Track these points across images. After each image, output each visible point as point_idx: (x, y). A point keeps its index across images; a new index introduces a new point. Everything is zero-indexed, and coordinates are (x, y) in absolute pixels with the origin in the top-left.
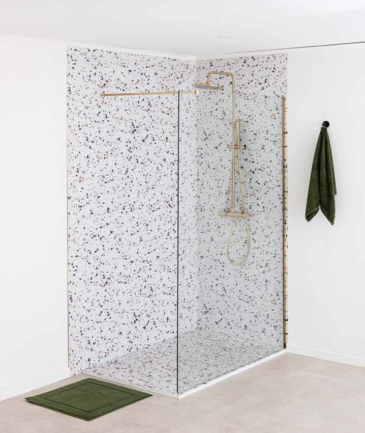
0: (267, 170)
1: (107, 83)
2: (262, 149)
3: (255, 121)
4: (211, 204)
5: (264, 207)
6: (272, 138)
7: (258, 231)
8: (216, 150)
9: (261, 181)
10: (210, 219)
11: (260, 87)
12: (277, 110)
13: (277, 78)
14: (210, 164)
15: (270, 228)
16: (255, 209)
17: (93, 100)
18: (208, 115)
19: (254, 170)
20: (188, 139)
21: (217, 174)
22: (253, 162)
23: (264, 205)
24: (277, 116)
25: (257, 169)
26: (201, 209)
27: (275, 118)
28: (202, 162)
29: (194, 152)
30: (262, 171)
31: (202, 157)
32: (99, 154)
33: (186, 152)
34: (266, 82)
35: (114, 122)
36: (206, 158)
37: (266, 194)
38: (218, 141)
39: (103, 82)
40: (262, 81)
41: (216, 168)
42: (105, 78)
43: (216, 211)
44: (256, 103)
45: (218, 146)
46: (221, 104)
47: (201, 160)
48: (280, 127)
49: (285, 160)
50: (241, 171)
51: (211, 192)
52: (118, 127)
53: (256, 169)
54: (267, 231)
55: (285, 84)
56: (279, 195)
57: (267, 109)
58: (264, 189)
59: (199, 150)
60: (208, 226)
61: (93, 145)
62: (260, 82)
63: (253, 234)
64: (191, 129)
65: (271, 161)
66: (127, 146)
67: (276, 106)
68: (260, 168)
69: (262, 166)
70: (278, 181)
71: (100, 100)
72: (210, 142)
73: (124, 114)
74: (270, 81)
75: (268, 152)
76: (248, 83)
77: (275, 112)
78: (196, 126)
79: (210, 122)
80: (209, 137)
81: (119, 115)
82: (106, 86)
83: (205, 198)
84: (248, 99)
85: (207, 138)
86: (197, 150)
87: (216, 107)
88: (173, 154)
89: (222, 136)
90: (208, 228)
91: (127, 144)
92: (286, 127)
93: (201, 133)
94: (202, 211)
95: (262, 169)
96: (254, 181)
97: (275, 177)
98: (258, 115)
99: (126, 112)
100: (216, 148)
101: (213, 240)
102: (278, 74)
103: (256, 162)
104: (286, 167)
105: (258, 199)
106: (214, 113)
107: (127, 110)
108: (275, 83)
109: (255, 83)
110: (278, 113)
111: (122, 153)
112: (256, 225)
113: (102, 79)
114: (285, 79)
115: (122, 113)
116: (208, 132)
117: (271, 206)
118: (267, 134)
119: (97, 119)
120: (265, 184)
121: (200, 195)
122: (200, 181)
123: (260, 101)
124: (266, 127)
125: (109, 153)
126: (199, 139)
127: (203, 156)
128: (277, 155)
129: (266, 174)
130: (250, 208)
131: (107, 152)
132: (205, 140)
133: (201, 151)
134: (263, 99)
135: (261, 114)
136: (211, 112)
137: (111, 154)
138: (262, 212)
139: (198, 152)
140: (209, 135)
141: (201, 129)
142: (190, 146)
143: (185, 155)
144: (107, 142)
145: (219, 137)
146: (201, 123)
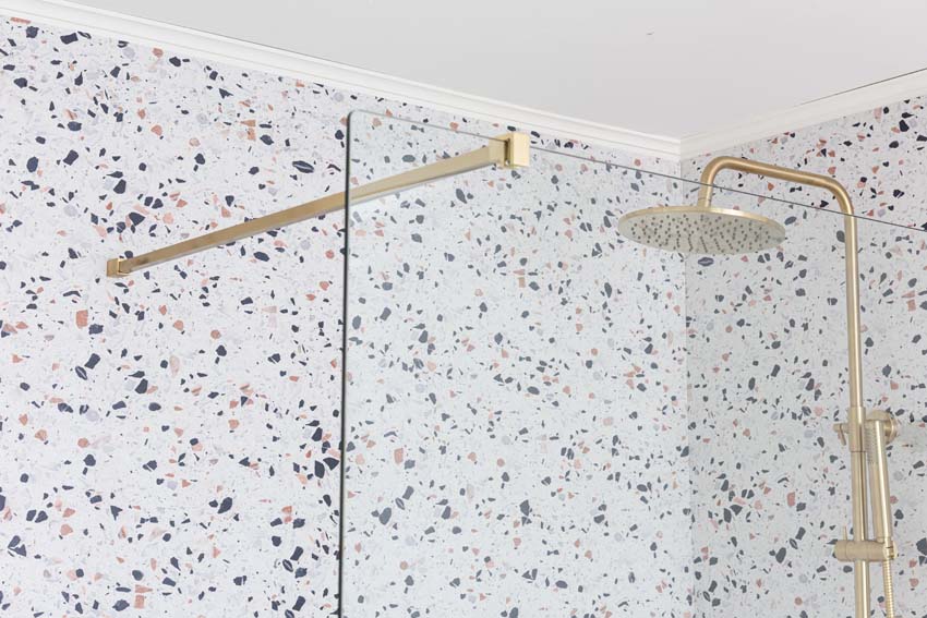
20: (640, 514)
33: (632, 578)
38: (789, 522)
64: (659, 469)
72: (752, 528)
78: (686, 452)
79: (747, 433)
86: (693, 568)
88: (561, 584)
89: (804, 498)
127: (718, 594)
133: (710, 573)
139: (698, 575)
140: (744, 493)
141: (709, 468)
142: (654, 547)
143: (627, 591)
144: (143, 521)
145: (791, 503)
146: (706, 441)
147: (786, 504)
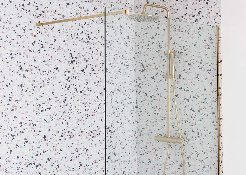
0: (201, 97)
1: (43, 14)
2: (197, 77)
3: (189, 51)
4: (148, 129)
5: (198, 133)
6: (205, 67)
7: (192, 156)
8: (153, 80)
9: (196, 109)
10: (148, 143)
11: (194, 19)
12: (211, 40)
13: (210, 9)
14: (148, 93)
15: (204, 153)
16: (190, 134)
17: (27, 29)
18: (145, 48)
19: (189, 98)
21: (154, 101)
22: (188, 90)
23: (198, 131)
24: (211, 45)
25: (192, 97)
26: (140, 133)
27: (209, 48)
28: (140, 91)
29: (133, 82)
30: (197, 99)
31: (140, 87)
32: (34, 83)
33: (125, 82)
34: (199, 14)
35: (51, 52)
36: (144, 87)
37: (200, 120)
38: (155, 72)
39: (39, 12)
40: (196, 13)
41: (153, 97)
42: (41, 8)
43: (153, 136)
44: (190, 34)
45: (155, 77)
46: (157, 38)
47: (140, 89)
48: (214, 56)
49: (220, 88)
50: (176, 99)
51: (148, 118)
52: (55, 56)
53: (190, 97)
54: (202, 157)
55: (219, 14)
56: (214, 122)
57: (200, 40)
58: (199, 116)
59: (138, 80)
60: (146, 148)
61: (27, 74)
62: (193, 15)
63: (188, 158)
64: (130, 62)
65: (205, 89)
66: (65, 75)
67: (210, 36)
68: (194, 96)
69: (196, 95)
70: (212, 108)
71: (35, 30)
72: (148, 73)
73: (62, 45)
74: (203, 13)
75: (202, 81)
76: (182, 16)
77: (208, 42)
79: (147, 55)
80: (147, 68)
81: (56, 45)
82: (41, 16)
83: (142, 123)
84: (182, 31)
85: (145, 69)
86: (136, 81)
87: (153, 40)
89: (158, 67)
90: (146, 151)
91: (65, 73)
92: (220, 55)
93: (139, 65)
94: (140, 135)
95: (196, 97)
96: (188, 108)
97: (209, 105)
98: (192, 46)
99: (65, 43)
100: (153, 78)
101: (150, 162)
102: (212, 5)
103: (190, 90)
104: (221, 94)
105: (192, 125)
106: (151, 46)
107: (66, 41)
108: (208, 14)
109: (189, 16)
110: (212, 43)
111: (59, 82)
112: (191, 150)
113: (38, 9)
114: (218, 9)
115: (59, 43)
116: (145, 64)
117: (206, 133)
118: (201, 63)
119: (32, 48)
120: (199, 111)
121: (139, 120)
122: (138, 108)
123: (193, 33)
124: (200, 57)
125: (46, 82)
126: (138, 71)
127: (141, 85)
128: (211, 83)
129: (200, 102)
130: (185, 134)
131: (43, 81)
132: (143, 71)
133: (139, 81)
134: (197, 30)
135: (195, 45)
136: (148, 45)
137: (48, 83)
138: (197, 138)
139: (137, 82)
140: (146, 66)
141: (139, 61)
142: (129, 77)
143: (124, 85)
144: (44, 71)
145: (155, 68)
146: (139, 56)
147: (154, 68)
